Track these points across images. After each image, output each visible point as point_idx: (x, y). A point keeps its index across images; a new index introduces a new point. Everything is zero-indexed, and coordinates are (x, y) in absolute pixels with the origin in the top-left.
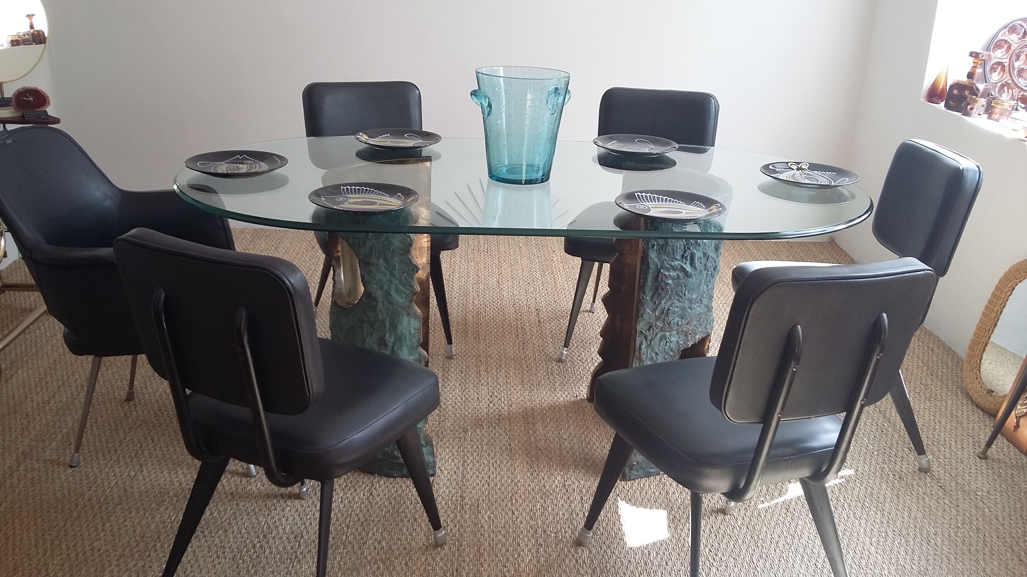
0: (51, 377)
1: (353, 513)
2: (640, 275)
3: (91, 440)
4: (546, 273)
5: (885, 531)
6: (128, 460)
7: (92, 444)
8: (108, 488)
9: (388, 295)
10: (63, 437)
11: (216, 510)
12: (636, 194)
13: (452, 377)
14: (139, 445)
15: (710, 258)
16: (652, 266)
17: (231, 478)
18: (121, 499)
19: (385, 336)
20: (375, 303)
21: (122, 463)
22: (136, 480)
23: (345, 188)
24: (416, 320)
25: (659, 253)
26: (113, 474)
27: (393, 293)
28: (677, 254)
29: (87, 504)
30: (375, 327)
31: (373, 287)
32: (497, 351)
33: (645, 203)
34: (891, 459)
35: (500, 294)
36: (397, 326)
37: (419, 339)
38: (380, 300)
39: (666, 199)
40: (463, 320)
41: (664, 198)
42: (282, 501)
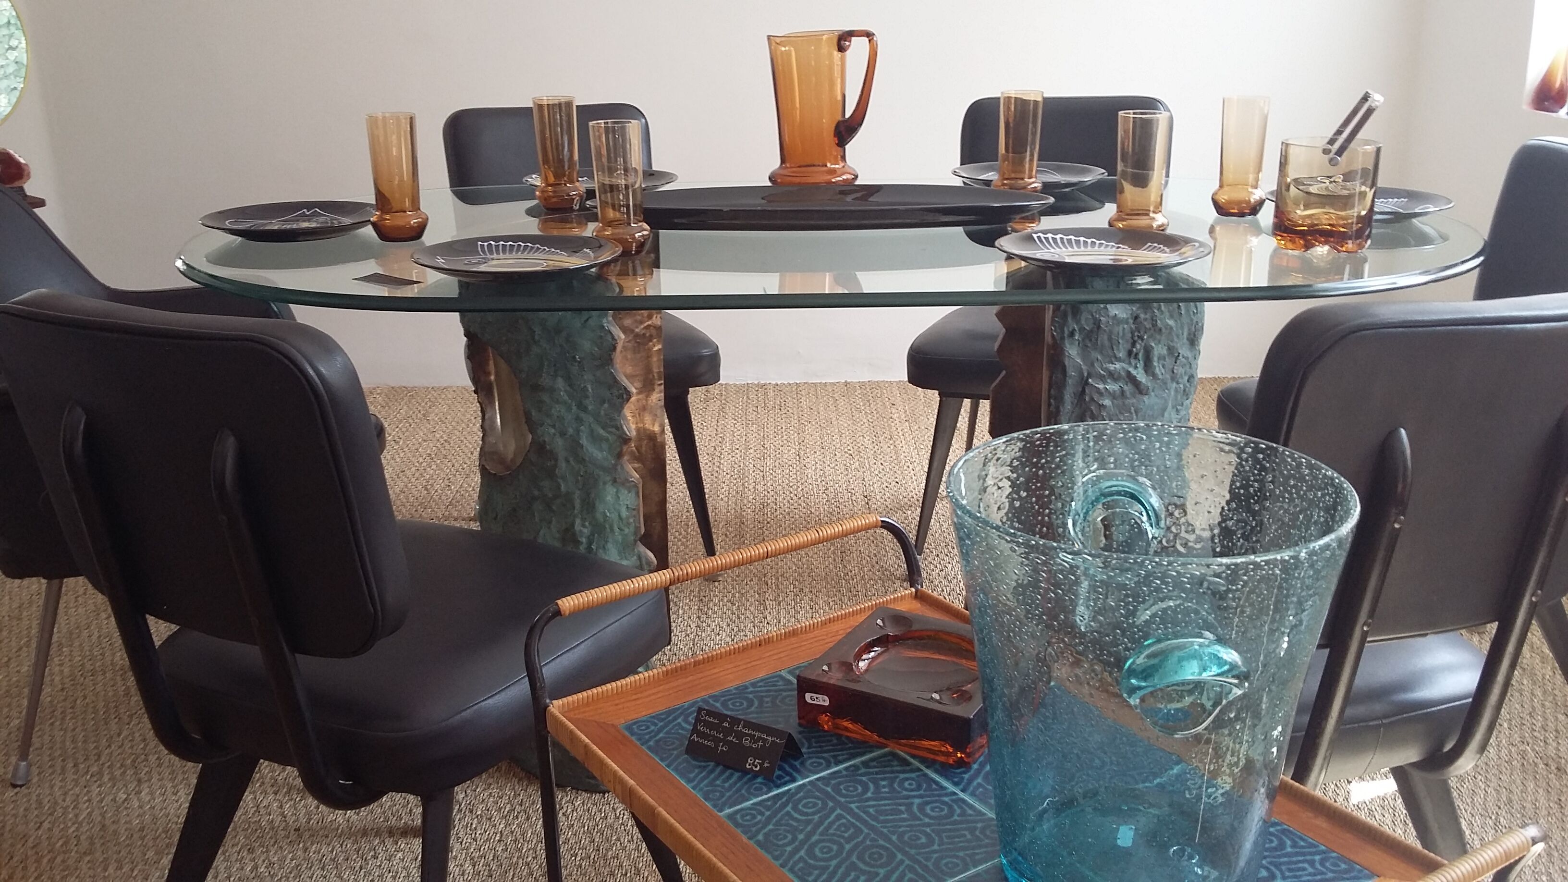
0: (10, 632)
1: (521, 861)
2: (1049, 391)
3: (58, 739)
4: (881, 439)
5: (1546, 870)
6: (118, 773)
7: (58, 746)
8: (73, 824)
9: (575, 447)
10: (10, 734)
11: (264, 861)
12: (1035, 236)
13: (715, 613)
14: (142, 746)
15: (1180, 357)
16: (1072, 372)
17: (301, 800)
18: (92, 844)
19: (573, 525)
20: (553, 462)
21: (106, 778)
22: (126, 808)
23: (486, 244)
24: (629, 492)
25: (1084, 349)
26: (86, 798)
27: (584, 441)
28: (1118, 350)
29: (30, 853)
30: (554, 508)
31: (548, 433)
32: (796, 565)
33: (1052, 250)
34: (1536, 734)
35: (801, 473)
36: (594, 504)
37: (637, 529)
38: (562, 454)
39: (1093, 243)
40: (736, 517)
41: (1089, 241)
42: (389, 842)
